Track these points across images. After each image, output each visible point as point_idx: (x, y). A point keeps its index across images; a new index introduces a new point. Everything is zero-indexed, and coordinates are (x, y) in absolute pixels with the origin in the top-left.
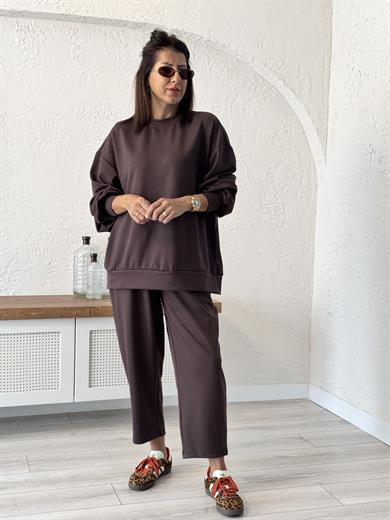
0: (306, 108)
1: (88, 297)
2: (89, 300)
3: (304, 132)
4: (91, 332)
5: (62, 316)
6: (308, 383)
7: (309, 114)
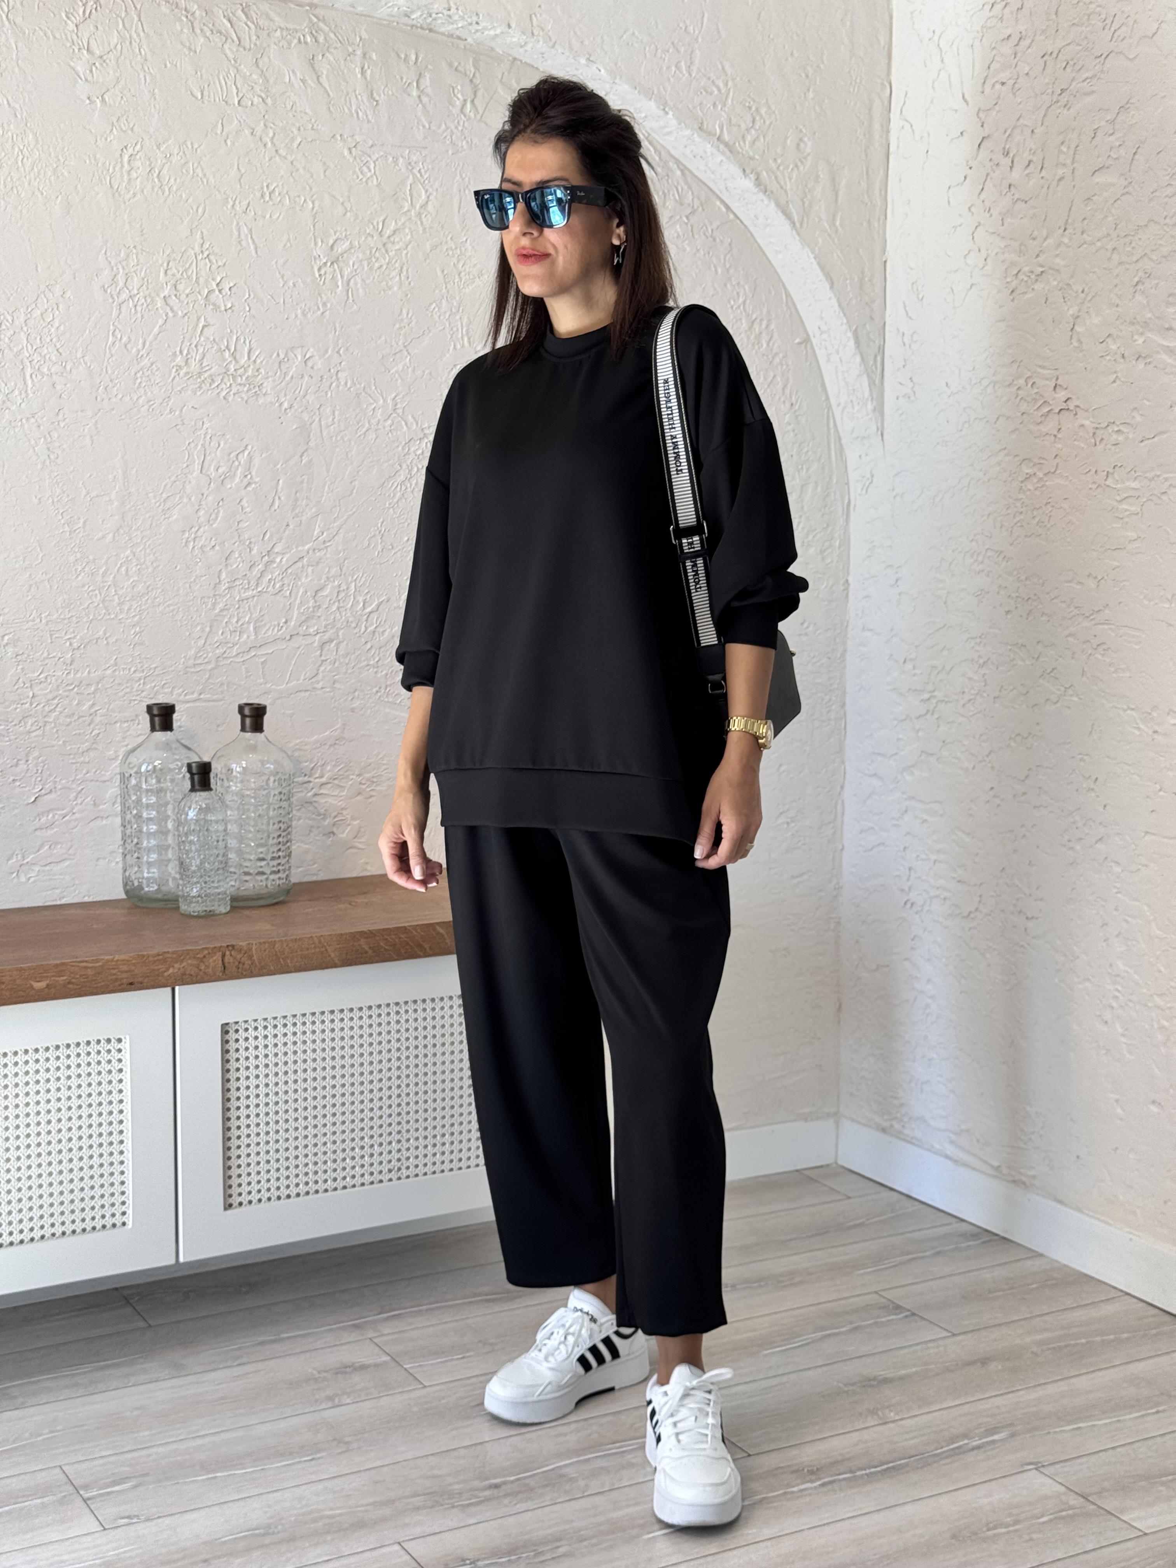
0: (822, 267)
1: (184, 907)
2: (190, 916)
3: (807, 340)
4: (225, 1030)
5: (132, 986)
6: (836, 1116)
7: (832, 285)
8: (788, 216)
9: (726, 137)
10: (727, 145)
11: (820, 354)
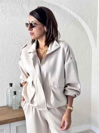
0: (89, 27)
3: (87, 36)
4: (17, 127)
6: (90, 123)
7: (91, 30)
8: (85, 22)
9: (78, 13)
10: (78, 14)
11: (89, 37)
